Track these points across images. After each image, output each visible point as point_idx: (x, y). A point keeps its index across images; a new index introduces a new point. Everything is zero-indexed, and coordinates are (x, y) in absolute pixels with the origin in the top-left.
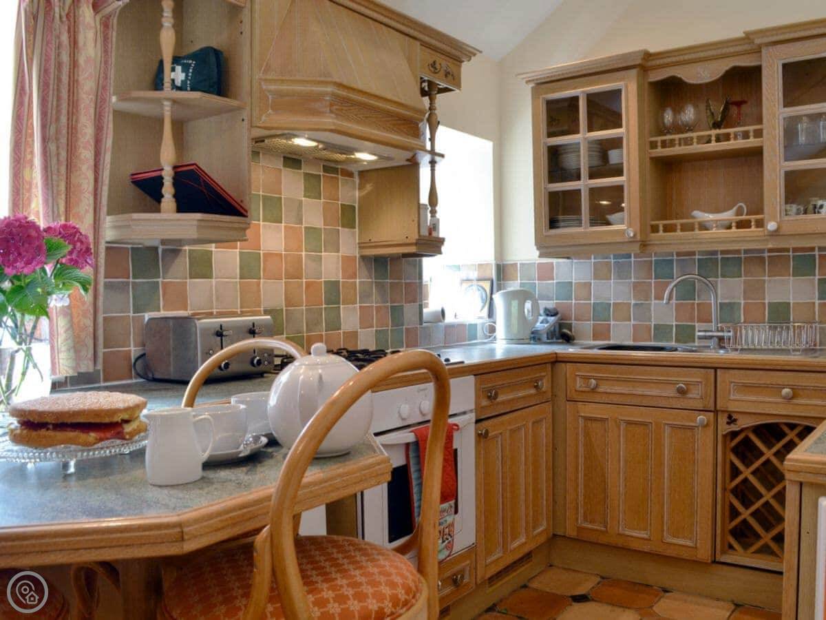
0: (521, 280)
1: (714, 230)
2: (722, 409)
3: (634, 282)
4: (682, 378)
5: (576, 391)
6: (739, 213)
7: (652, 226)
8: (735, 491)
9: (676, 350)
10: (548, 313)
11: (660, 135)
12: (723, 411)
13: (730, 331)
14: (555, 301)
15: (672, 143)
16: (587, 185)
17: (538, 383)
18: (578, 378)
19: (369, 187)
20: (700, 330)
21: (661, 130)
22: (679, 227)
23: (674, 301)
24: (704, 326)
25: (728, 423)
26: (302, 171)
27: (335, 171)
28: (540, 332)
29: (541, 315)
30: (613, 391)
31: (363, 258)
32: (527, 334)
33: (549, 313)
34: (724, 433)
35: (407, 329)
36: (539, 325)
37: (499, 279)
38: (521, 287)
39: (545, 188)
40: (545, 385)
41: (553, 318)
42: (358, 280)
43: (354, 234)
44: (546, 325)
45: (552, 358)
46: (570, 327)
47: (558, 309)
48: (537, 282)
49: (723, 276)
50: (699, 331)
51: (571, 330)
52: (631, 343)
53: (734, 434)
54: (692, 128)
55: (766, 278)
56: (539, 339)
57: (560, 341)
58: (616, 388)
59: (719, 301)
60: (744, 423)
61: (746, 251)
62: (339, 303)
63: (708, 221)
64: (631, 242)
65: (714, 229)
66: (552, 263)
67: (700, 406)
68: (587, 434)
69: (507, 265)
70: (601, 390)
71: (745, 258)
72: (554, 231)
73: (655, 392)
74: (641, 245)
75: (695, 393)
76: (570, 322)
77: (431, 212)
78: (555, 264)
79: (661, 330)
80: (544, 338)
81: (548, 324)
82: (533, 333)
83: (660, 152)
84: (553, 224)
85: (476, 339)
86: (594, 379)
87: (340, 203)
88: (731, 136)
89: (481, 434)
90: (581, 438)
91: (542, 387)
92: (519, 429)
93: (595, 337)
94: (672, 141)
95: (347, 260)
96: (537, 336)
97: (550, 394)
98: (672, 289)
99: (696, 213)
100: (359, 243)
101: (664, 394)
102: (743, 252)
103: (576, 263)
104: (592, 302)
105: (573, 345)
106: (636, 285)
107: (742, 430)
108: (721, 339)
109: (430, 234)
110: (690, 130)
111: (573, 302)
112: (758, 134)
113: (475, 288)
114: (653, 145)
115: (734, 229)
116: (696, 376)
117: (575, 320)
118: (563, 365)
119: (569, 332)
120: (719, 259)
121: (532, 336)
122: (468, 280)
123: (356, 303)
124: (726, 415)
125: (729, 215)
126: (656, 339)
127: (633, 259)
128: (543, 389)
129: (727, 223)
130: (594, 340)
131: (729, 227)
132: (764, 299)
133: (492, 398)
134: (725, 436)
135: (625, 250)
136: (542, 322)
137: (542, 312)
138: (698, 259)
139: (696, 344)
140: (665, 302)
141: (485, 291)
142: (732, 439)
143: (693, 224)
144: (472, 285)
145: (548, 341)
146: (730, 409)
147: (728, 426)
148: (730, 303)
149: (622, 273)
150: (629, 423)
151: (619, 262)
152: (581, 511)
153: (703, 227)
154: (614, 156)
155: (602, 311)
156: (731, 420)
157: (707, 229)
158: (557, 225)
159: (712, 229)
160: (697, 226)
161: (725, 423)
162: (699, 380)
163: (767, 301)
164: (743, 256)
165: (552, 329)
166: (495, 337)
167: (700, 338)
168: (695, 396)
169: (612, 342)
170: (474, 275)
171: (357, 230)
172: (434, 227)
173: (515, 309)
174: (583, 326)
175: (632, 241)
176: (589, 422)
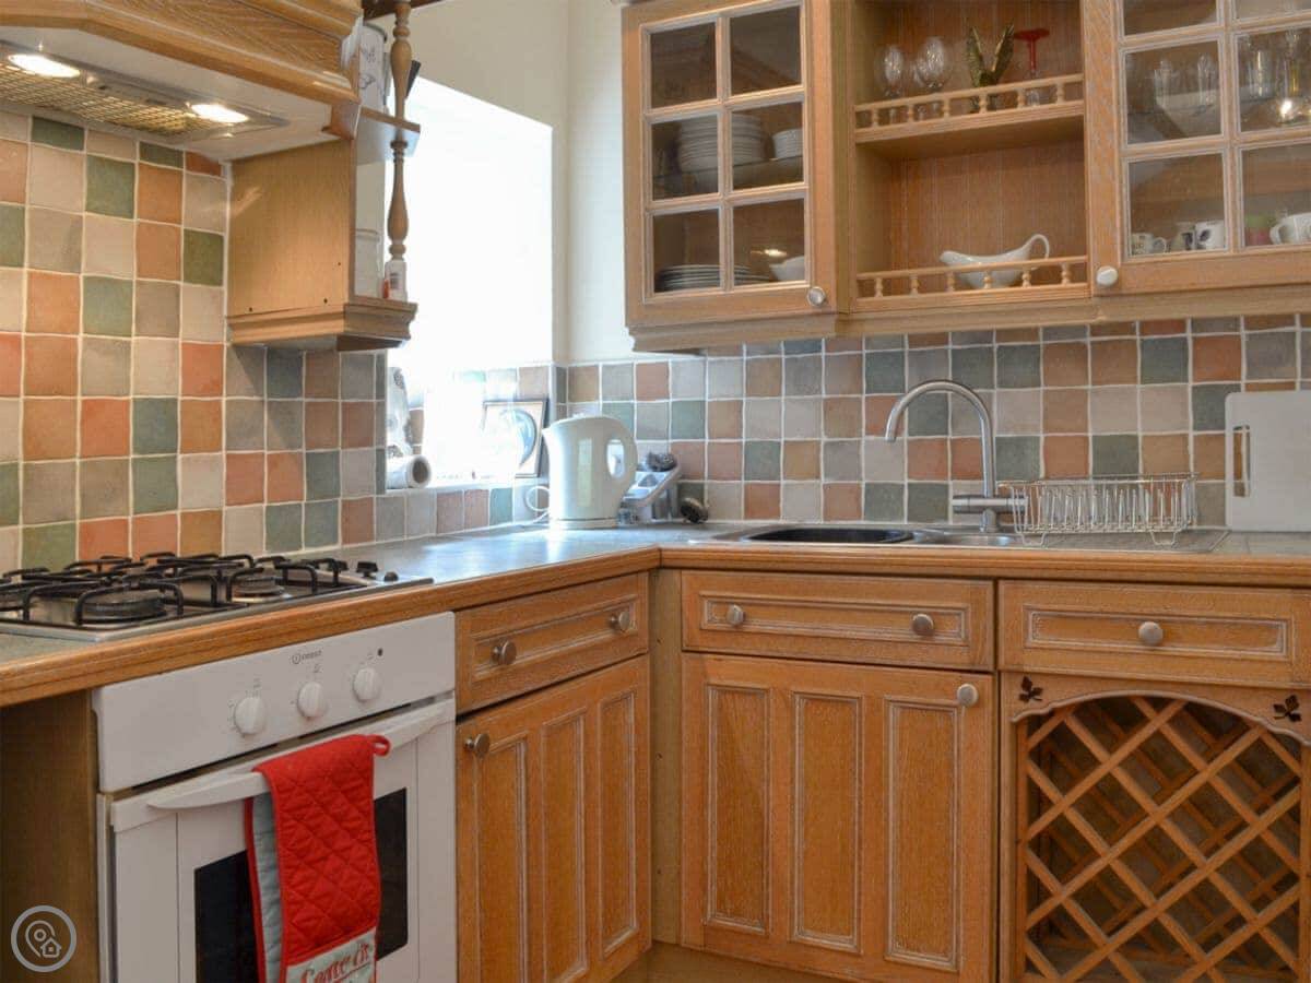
0: (604, 398)
1: (986, 289)
2: (1011, 667)
3: (826, 400)
4: (924, 601)
5: (701, 629)
6: (1037, 251)
7: (860, 283)
8: (1037, 845)
9: (910, 537)
10: (654, 463)
11: (876, 100)
12: (1010, 672)
13: (1021, 497)
14: (671, 441)
15: (901, 115)
16: (729, 201)
17: (616, 617)
18: (706, 603)
19: (251, 195)
20: (958, 492)
21: (879, 88)
22: (915, 283)
23: (905, 436)
24: (965, 485)
25: (1024, 698)
26: (84, 152)
27: (175, 157)
28: (638, 505)
29: (640, 468)
30: (778, 630)
31: (239, 349)
32: (610, 509)
33: (657, 464)
34: (1015, 720)
35: (346, 504)
36: (636, 490)
37: (561, 397)
38: (604, 411)
39: (646, 209)
40: (633, 620)
41: (665, 474)
42: (224, 399)
43: (217, 297)
44: (650, 489)
45: (652, 561)
46: (699, 492)
47: (676, 456)
48: (635, 402)
49: (1001, 384)
50: (956, 497)
51: (702, 501)
52: (819, 522)
53: (1035, 722)
54: (940, 85)
55: (1090, 387)
56: (637, 518)
57: (681, 520)
58: (785, 623)
59: (995, 435)
60: (1056, 698)
61: (1050, 332)
62: (175, 451)
63: (972, 271)
64: (818, 315)
65: (986, 286)
66: (666, 364)
67: (962, 659)
68: (724, 724)
69: (577, 369)
70: (755, 625)
71: (1048, 347)
72: (663, 297)
73: (865, 632)
74: (838, 321)
75: (952, 634)
76: (701, 481)
77: (392, 250)
78: (670, 365)
79: (881, 497)
80: (647, 514)
81: (654, 488)
82: (623, 505)
83: (877, 132)
84: (662, 282)
85: (510, 519)
86: (738, 604)
87: (182, 227)
88: (1019, 98)
89: (472, 746)
90: (713, 732)
91: (627, 626)
92: (570, 723)
93: (750, 514)
94: (901, 110)
95: (198, 355)
96: (633, 512)
97: (646, 639)
98: (902, 413)
99: (950, 256)
100: (229, 318)
101: (887, 636)
102: (1041, 333)
103: (711, 363)
104: (744, 441)
105: (705, 528)
106: (829, 405)
107: (1052, 714)
108: (1002, 514)
109: (386, 295)
110: (937, 89)
111: (707, 440)
112: (1074, 91)
113: (511, 415)
114: (863, 119)
115: (1026, 286)
116: (952, 597)
117: (710, 477)
118: (676, 574)
119: (697, 503)
120: (995, 350)
121: (622, 511)
122: (497, 401)
123: (220, 449)
124: (1020, 680)
125: (1015, 258)
126: (870, 515)
127: (823, 354)
128: (631, 629)
129: (1011, 274)
130: (746, 518)
131: (1018, 283)
132: (1086, 430)
133: (503, 660)
134: (1016, 726)
135: (804, 331)
136: (643, 484)
137: (643, 461)
138: (953, 351)
139: (951, 523)
140: (887, 437)
141: (533, 421)
142: (1031, 733)
143: (943, 276)
144: (506, 411)
145: (654, 521)
146: (1027, 669)
147: (1022, 705)
148: (1019, 439)
149: (802, 380)
150: (814, 699)
151: (796, 359)
152: (712, 891)
153: (964, 282)
154: (784, 142)
155: (762, 458)
156: (1030, 691)
157: (970, 287)
158: (673, 282)
159: (980, 286)
160: (951, 281)
161: (1016, 697)
162: (960, 605)
163: (1090, 435)
164: (1041, 342)
165: (664, 495)
166: (547, 516)
167: (959, 511)
168: (952, 640)
169: (783, 522)
170: (510, 389)
171: (225, 288)
172: (394, 280)
173: (585, 459)
174: (726, 492)
175: (821, 313)
176: (729, 697)
